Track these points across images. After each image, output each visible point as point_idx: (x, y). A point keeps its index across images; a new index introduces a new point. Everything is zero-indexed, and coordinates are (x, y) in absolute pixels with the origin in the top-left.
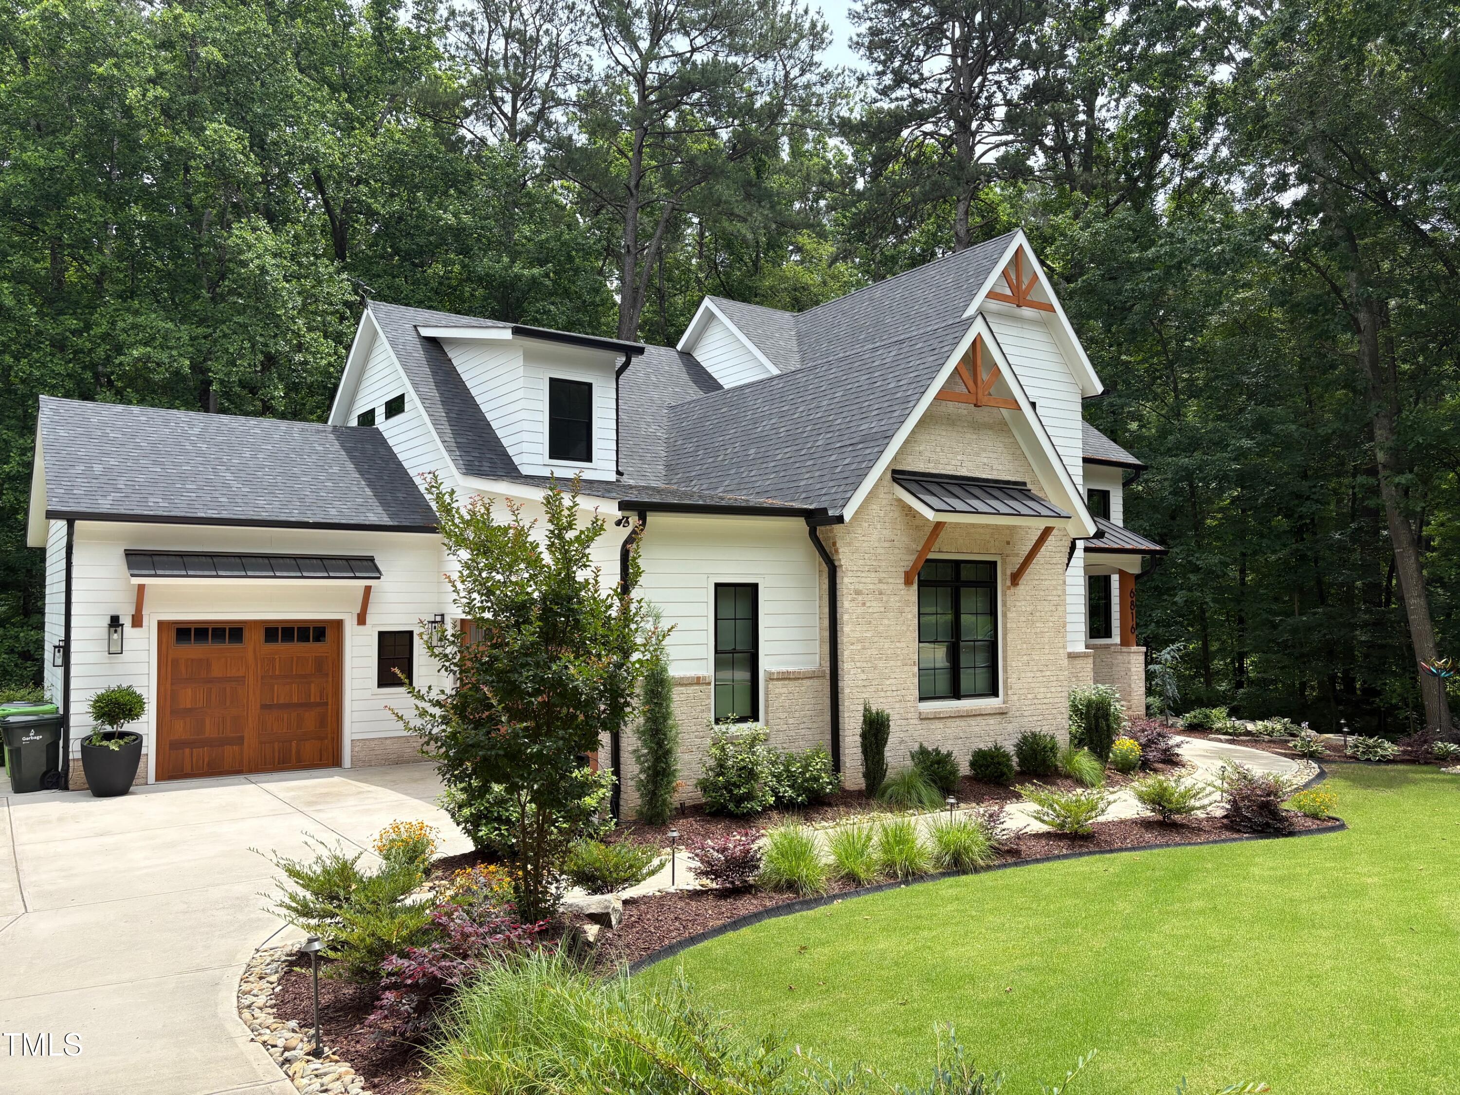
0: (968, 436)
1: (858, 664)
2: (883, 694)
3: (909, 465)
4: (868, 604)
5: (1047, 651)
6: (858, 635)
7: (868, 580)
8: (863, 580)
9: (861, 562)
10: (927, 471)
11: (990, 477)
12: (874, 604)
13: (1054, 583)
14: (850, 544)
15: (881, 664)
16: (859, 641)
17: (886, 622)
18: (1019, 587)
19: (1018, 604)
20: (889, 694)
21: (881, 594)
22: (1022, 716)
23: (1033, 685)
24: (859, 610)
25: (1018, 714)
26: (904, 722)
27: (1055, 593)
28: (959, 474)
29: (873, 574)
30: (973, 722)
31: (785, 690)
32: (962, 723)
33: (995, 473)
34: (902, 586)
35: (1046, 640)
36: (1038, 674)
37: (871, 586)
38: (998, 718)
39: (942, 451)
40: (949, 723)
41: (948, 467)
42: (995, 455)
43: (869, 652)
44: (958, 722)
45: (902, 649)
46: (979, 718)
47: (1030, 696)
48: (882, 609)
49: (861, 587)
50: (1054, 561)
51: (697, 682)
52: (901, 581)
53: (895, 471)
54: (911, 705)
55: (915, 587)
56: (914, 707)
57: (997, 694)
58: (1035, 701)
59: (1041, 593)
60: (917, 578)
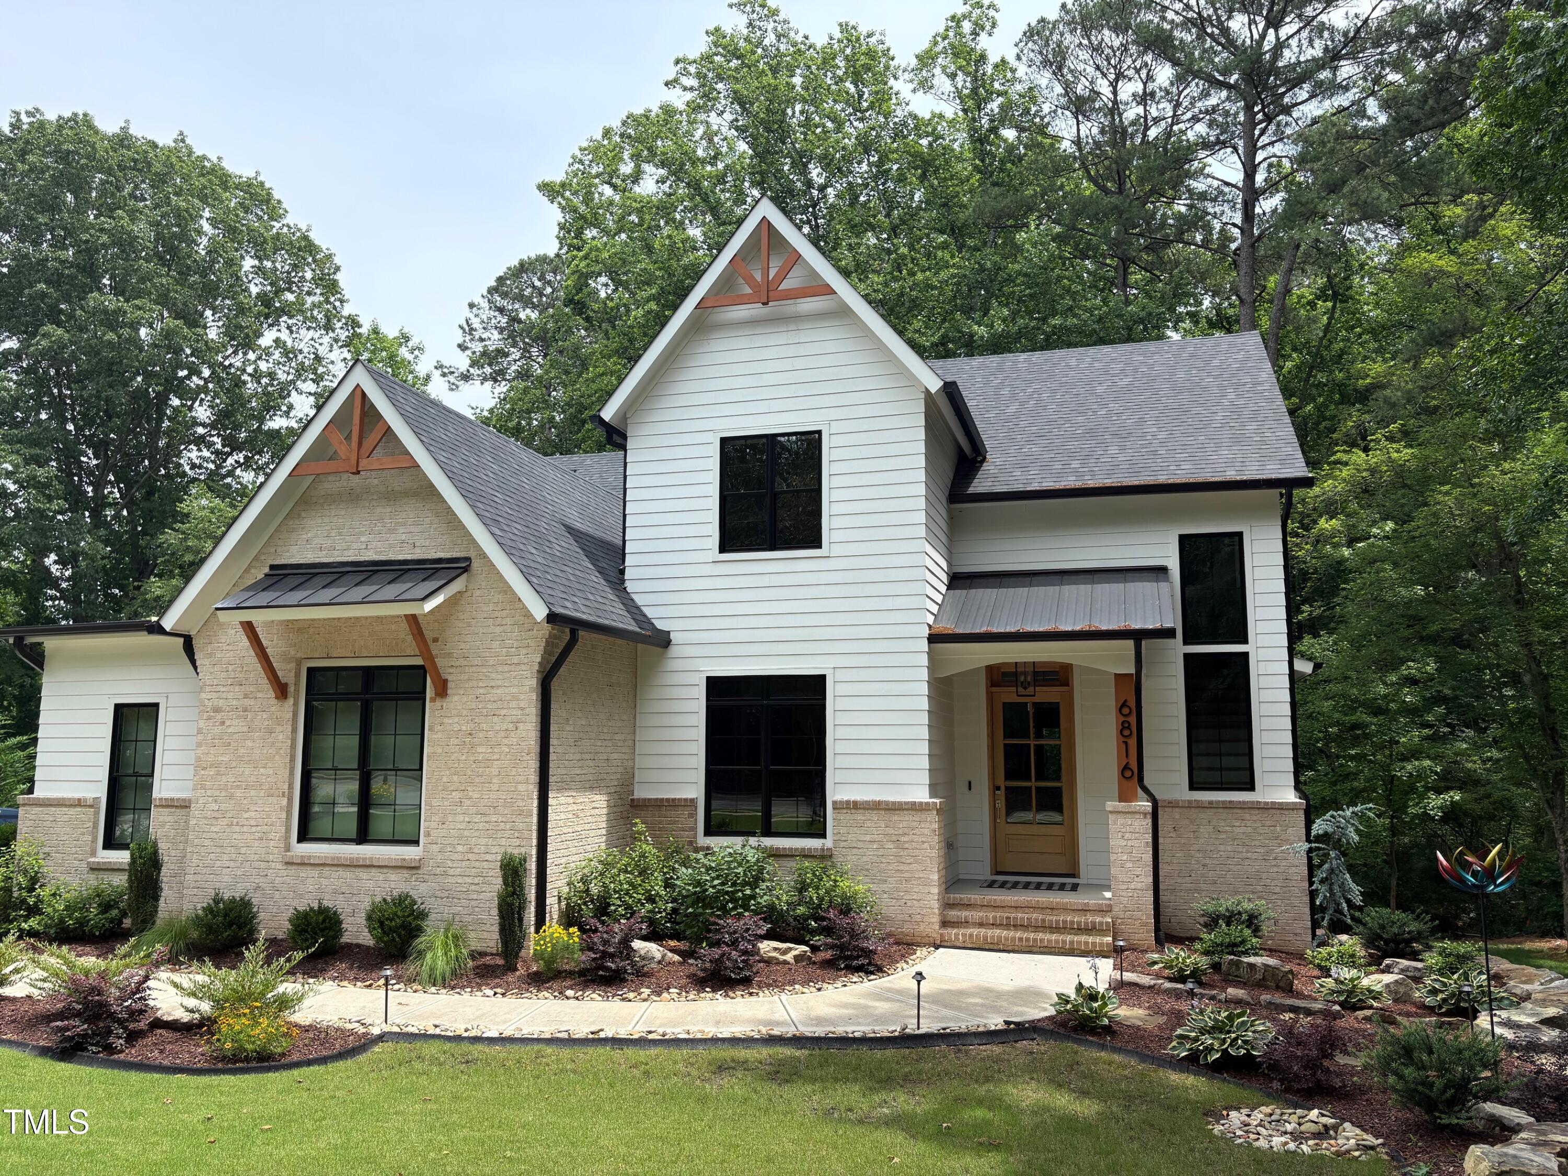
0: (379, 510)
1: (209, 793)
2: (237, 829)
3: (293, 556)
4: (227, 723)
5: (495, 787)
6: (211, 758)
7: (230, 696)
8: (224, 695)
9: (224, 675)
10: (317, 560)
11: (409, 557)
12: (235, 722)
13: (513, 690)
14: (210, 655)
15: (238, 793)
16: (212, 766)
17: (249, 743)
18: (448, 699)
19: (446, 720)
20: (245, 829)
21: (245, 710)
22: (445, 874)
23: (466, 833)
24: (217, 730)
25: (438, 871)
26: (263, 865)
27: (513, 704)
28: (362, 559)
29: (237, 689)
30: (363, 874)
31: (169, 818)
32: (348, 874)
33: (418, 550)
34: (274, 701)
35: (495, 771)
36: (477, 818)
37: (234, 703)
38: (406, 874)
39: (340, 534)
40: (326, 871)
41: (346, 553)
42: (420, 528)
43: (224, 779)
44: (341, 872)
45: (268, 776)
46: (374, 870)
47: (460, 848)
48: (245, 729)
49: (221, 703)
50: (515, 660)
51: (79, 803)
52: (272, 694)
53: (272, 567)
54: (275, 843)
55: (291, 701)
56: (288, 848)
57: (416, 842)
58: (470, 856)
59: (489, 706)
60: (297, 691)
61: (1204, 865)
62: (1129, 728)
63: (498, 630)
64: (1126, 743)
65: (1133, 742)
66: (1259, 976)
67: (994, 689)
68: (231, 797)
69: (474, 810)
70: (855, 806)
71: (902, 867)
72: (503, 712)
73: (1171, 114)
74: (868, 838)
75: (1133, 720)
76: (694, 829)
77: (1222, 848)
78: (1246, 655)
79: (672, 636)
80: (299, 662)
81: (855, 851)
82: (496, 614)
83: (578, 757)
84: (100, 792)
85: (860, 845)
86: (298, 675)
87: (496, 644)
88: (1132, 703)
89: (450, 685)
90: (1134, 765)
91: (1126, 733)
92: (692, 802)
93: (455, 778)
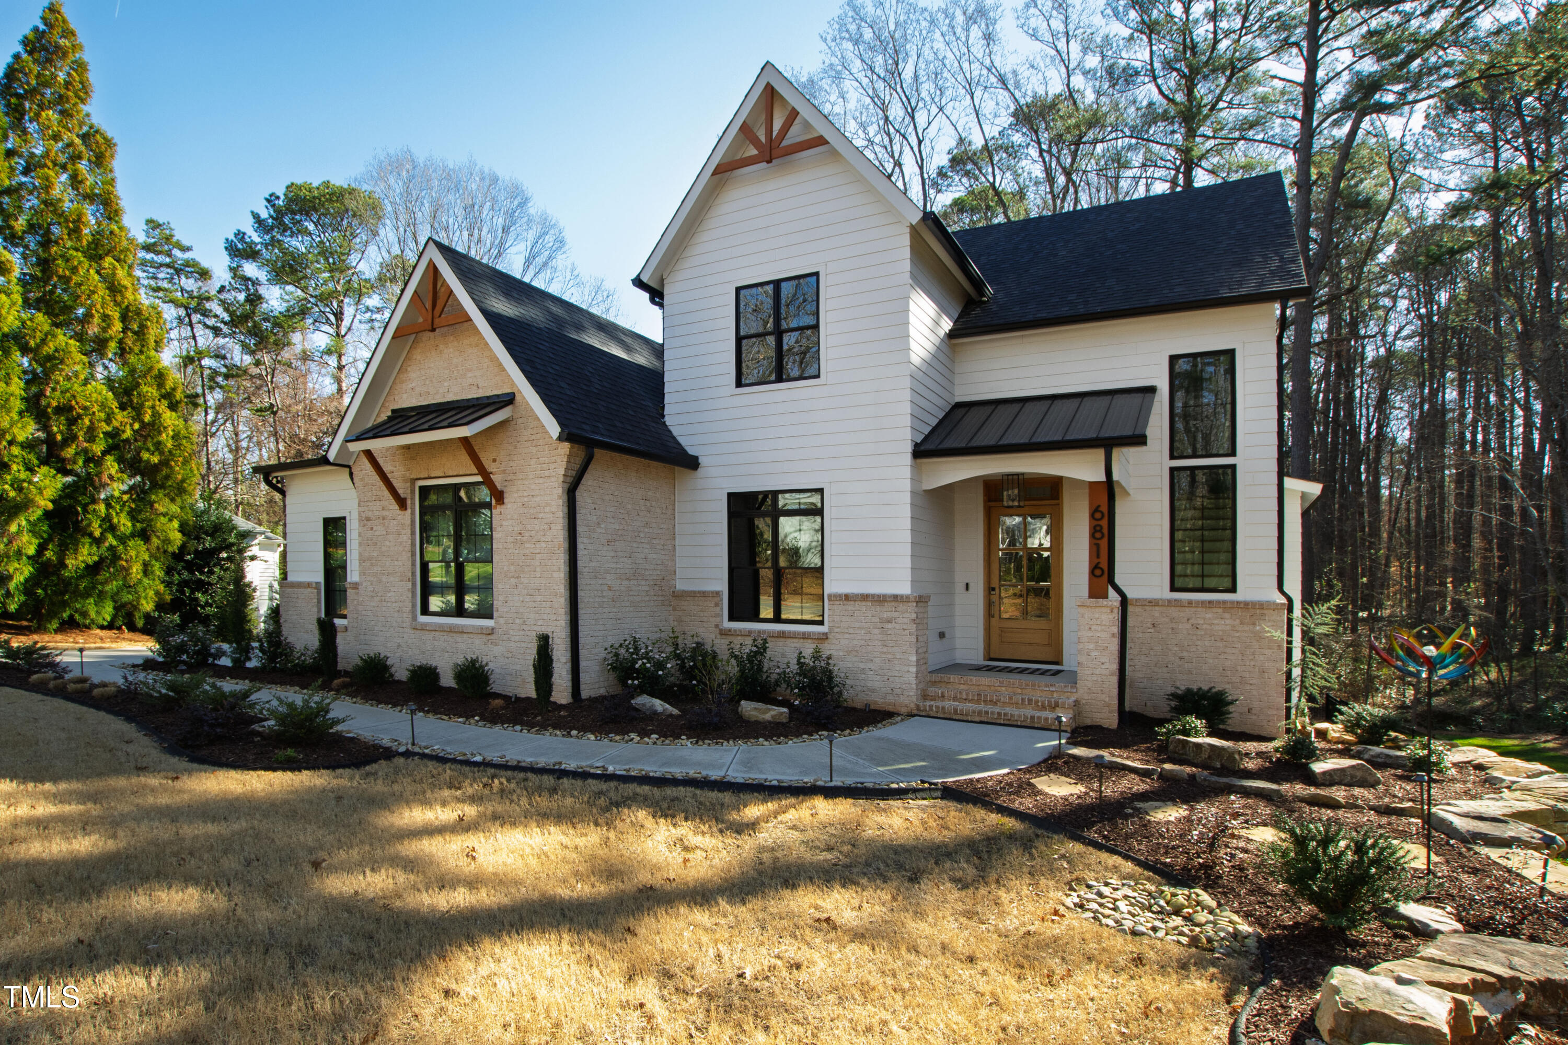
0: (455, 360)
1: (368, 578)
3: (404, 403)
4: (374, 528)
5: (538, 575)
6: (367, 554)
9: (370, 493)
10: (419, 404)
12: (379, 528)
13: (547, 498)
14: (362, 479)
15: (384, 579)
16: (367, 559)
17: (387, 543)
18: (504, 507)
19: (504, 523)
20: (389, 604)
21: (383, 519)
22: (510, 640)
24: (368, 533)
25: (504, 638)
26: (401, 630)
27: (548, 509)
28: (446, 400)
32: (450, 638)
33: (479, 389)
34: (399, 512)
35: (537, 562)
36: (527, 599)
37: (376, 513)
38: (486, 639)
39: (432, 382)
40: (437, 636)
41: (436, 397)
42: (480, 373)
43: (375, 569)
44: (447, 637)
45: (400, 566)
46: (465, 636)
47: (518, 621)
48: (384, 532)
49: (369, 514)
50: (547, 473)
51: (309, 585)
52: (397, 507)
53: (393, 411)
54: (407, 616)
55: (409, 511)
56: (414, 618)
57: (492, 618)
58: (524, 627)
59: (532, 511)
60: (413, 504)
61: (1181, 658)
62: (1101, 531)
63: (534, 450)
64: (1098, 545)
65: (1104, 543)
66: (1205, 755)
67: (992, 504)
68: (380, 581)
69: (525, 592)
70: (847, 597)
71: (885, 649)
72: (541, 516)
73: (1239, 26)
74: (857, 625)
75: (1104, 523)
76: (720, 615)
77: (1199, 643)
78: (1233, 467)
79: (700, 460)
80: (413, 481)
81: (847, 636)
82: (534, 437)
83: (612, 554)
84: (320, 578)
85: (851, 631)
86: (413, 492)
87: (533, 462)
88: (1104, 509)
89: (506, 495)
90: (1104, 565)
91: (1098, 535)
92: (718, 594)
93: (512, 568)
